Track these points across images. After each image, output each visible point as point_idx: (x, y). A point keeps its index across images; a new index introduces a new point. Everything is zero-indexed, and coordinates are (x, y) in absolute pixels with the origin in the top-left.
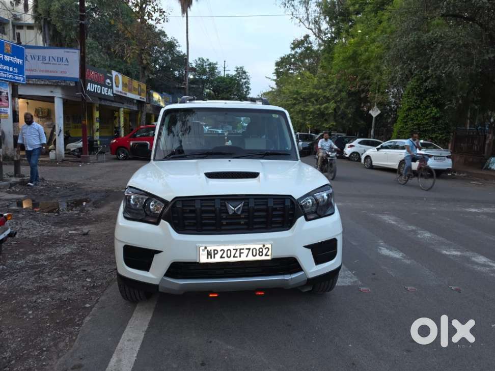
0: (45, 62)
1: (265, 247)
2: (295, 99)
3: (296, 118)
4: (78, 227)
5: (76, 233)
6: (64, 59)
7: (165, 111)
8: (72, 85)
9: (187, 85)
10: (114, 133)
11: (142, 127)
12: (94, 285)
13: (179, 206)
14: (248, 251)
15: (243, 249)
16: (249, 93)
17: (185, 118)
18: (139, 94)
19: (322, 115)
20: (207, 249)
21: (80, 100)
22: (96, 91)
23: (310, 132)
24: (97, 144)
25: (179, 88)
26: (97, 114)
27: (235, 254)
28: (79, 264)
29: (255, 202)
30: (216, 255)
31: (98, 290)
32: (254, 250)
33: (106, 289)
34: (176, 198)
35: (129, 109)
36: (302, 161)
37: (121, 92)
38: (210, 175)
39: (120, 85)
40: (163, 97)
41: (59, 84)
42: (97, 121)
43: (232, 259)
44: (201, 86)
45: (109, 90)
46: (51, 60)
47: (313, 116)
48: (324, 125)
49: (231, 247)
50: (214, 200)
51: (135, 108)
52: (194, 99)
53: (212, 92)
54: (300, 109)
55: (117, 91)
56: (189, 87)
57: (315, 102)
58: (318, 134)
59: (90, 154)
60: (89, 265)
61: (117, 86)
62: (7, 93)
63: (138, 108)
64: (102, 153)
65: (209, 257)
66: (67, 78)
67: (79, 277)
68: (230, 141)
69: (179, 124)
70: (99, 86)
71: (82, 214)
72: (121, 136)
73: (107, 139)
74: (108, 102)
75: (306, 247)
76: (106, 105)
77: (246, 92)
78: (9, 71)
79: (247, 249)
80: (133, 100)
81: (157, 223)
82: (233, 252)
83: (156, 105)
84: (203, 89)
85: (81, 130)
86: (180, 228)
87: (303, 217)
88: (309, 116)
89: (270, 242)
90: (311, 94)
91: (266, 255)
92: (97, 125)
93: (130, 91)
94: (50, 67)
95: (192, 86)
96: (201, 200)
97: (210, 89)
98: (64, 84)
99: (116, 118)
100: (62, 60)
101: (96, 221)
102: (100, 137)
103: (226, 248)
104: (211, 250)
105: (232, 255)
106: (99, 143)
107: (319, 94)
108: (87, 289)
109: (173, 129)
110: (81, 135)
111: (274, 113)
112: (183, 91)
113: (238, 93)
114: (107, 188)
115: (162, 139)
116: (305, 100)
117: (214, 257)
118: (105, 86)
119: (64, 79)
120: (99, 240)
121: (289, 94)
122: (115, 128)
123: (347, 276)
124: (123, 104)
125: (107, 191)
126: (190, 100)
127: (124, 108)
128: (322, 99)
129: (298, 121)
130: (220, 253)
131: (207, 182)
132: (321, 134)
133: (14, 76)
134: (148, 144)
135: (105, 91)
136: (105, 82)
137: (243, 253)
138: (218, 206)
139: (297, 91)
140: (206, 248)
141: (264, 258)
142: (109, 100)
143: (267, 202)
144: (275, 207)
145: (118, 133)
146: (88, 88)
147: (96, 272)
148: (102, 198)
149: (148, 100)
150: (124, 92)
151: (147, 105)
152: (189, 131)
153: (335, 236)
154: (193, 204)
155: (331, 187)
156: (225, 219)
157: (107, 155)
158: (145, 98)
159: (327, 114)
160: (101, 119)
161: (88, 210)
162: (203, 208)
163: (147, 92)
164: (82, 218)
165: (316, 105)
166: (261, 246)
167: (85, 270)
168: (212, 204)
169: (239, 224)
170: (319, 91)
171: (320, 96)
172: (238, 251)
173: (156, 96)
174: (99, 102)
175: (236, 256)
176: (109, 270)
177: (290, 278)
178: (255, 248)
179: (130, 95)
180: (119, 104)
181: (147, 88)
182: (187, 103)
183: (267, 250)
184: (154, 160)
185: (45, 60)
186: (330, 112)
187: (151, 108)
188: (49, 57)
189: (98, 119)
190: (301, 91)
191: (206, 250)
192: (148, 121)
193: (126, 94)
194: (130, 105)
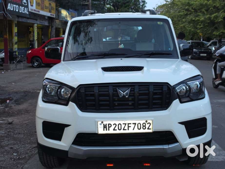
1: (148, 122)
2: (187, 10)
3: (188, 27)
4: (4, 118)
5: (3, 123)
7: (72, 22)
9: (90, 2)
10: (29, 45)
11: (52, 39)
12: (19, 158)
13: (82, 91)
14: (134, 125)
15: (131, 124)
16: (145, 6)
17: (87, 29)
18: (50, 12)
19: (212, 23)
20: (104, 123)
21: (2, 18)
22: (14, 10)
23: (202, 40)
24: (16, 55)
25: (83, 5)
26: (15, 30)
27: (125, 127)
28: (7, 143)
29: (139, 88)
30: (110, 128)
31: (22, 161)
32: (139, 125)
33: (28, 160)
34: (80, 85)
35: (42, 25)
36: (182, 59)
37: (35, 10)
38: (106, 69)
39: (34, 4)
40: (70, 13)
42: (15, 35)
43: (122, 131)
44: (102, 3)
45: (25, 8)
47: (204, 25)
48: (214, 33)
49: (122, 122)
50: (108, 86)
51: (46, 23)
52: (94, 13)
53: (112, 7)
54: (192, 19)
55: (32, 10)
56: (92, 4)
57: (205, 12)
58: (209, 41)
59: (10, 63)
60: (14, 144)
61: (32, 6)
63: (49, 23)
64: (20, 62)
65: (105, 129)
67: (8, 152)
68: (122, 44)
69: (82, 34)
70: (17, 6)
71: (7, 109)
72: (35, 48)
73: (24, 51)
74: (24, 19)
75: (180, 123)
76: (22, 22)
77: (143, 5)
79: (133, 124)
80: (44, 16)
81: (66, 104)
82: (123, 126)
83: (64, 20)
84: (105, 5)
85: (3, 43)
86: (84, 108)
87: (178, 100)
88: (200, 25)
89: (152, 119)
90: (202, 5)
91: (148, 129)
92: (15, 39)
93: (42, 9)
95: (95, 2)
96: (99, 87)
97: (110, 5)
99: (30, 32)
101: (17, 114)
102: (18, 49)
103: (117, 123)
104: (106, 124)
105: (122, 128)
106: (17, 53)
107: (209, 5)
108: (14, 160)
109: (78, 39)
110: (3, 47)
111: (159, 21)
112: (86, 7)
113: (135, 7)
114: (25, 90)
115: (70, 46)
116: (196, 11)
117: (109, 130)
118: (22, 6)
120: (21, 127)
121: (181, 6)
122: (30, 41)
123: (221, 155)
124: (37, 20)
125: (25, 92)
126: (92, 14)
127: (37, 24)
128: (212, 9)
129: (190, 30)
130: (113, 127)
131: (103, 74)
132: (212, 41)
134: (59, 49)
135: (22, 10)
136: (22, 2)
137: (130, 127)
138: (111, 91)
139: (188, 3)
140: (102, 122)
141: (146, 131)
142: (25, 17)
143: (149, 88)
144: (155, 91)
145: (33, 45)
146: (9, 7)
147: (21, 149)
148: (21, 97)
149: (57, 16)
150: (37, 10)
151: (56, 20)
152: (91, 41)
153: (205, 115)
154: (93, 90)
155: (202, 77)
156: (116, 101)
157: (25, 64)
158: (55, 15)
159: (218, 22)
160: (19, 34)
161: (11, 106)
162: (100, 93)
163: (56, 9)
164: (7, 112)
165: (207, 15)
166: (144, 122)
167: (11, 148)
168: (107, 90)
169: (128, 105)
170: (209, 2)
171: (209, 6)
172: (127, 125)
173: (64, 13)
174: (17, 19)
175: (125, 129)
176: (30, 147)
177: (168, 147)
178: (139, 123)
179: (42, 13)
180: (34, 20)
181: (56, 6)
182: (89, 16)
183: (149, 124)
184: (64, 60)
186: (220, 20)
187: (60, 24)
189: (16, 34)
190: (192, 3)
191: (102, 124)
192: (58, 34)
193: (39, 12)
194: (42, 21)
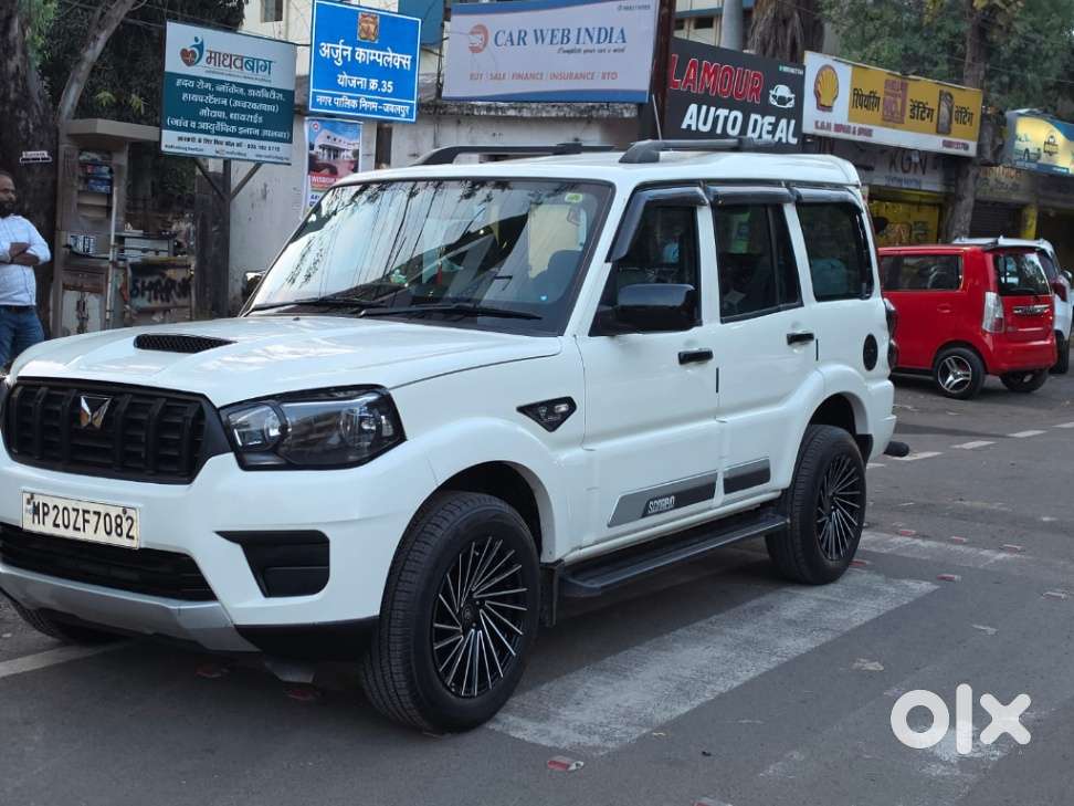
0: (566, 47)
1: (127, 515)
6: (616, 34)
8: (626, 115)
14: (96, 518)
15: (89, 512)
18: (943, 131)
20: (34, 500)
22: (719, 130)
27: (76, 520)
30: (45, 517)
32: (108, 519)
35: (901, 189)
37: (839, 128)
39: (842, 103)
41: (594, 113)
43: (70, 533)
45: (783, 122)
46: (581, 40)
49: (70, 504)
50: (68, 389)
51: (933, 184)
55: (822, 126)
62: (356, 153)
63: (945, 182)
65: (36, 518)
66: (616, 92)
70: (736, 113)
75: (223, 535)
78: (368, 91)
79: (95, 513)
82: (73, 515)
83: (1032, 166)
87: (231, 455)
89: (136, 505)
91: (128, 536)
94: (574, 63)
96: (52, 388)
98: (605, 113)
100: (609, 35)
103: (62, 504)
104: (39, 504)
105: (71, 523)
117: (43, 522)
118: (765, 110)
119: (609, 98)
124: (869, 169)
127: (872, 186)
130: (52, 514)
133: (380, 103)
135: (764, 129)
136: (765, 96)
137: (88, 521)
140: (32, 497)
141: (124, 542)
146: (689, 121)
149: (988, 151)
150: (858, 126)
158: (973, 144)
166: (120, 511)
172: (82, 513)
173: (1036, 132)
175: (77, 525)
177: (178, 608)
178: (109, 515)
179: (891, 137)
183: (130, 521)
185: (568, 40)
187: (1023, 188)
188: (579, 30)
191: (32, 503)
193: (869, 133)
194: (905, 172)
